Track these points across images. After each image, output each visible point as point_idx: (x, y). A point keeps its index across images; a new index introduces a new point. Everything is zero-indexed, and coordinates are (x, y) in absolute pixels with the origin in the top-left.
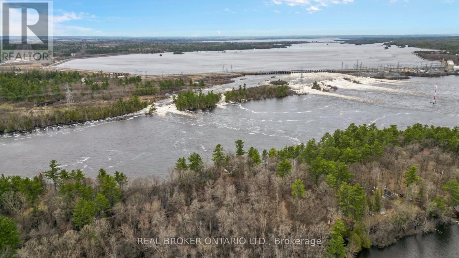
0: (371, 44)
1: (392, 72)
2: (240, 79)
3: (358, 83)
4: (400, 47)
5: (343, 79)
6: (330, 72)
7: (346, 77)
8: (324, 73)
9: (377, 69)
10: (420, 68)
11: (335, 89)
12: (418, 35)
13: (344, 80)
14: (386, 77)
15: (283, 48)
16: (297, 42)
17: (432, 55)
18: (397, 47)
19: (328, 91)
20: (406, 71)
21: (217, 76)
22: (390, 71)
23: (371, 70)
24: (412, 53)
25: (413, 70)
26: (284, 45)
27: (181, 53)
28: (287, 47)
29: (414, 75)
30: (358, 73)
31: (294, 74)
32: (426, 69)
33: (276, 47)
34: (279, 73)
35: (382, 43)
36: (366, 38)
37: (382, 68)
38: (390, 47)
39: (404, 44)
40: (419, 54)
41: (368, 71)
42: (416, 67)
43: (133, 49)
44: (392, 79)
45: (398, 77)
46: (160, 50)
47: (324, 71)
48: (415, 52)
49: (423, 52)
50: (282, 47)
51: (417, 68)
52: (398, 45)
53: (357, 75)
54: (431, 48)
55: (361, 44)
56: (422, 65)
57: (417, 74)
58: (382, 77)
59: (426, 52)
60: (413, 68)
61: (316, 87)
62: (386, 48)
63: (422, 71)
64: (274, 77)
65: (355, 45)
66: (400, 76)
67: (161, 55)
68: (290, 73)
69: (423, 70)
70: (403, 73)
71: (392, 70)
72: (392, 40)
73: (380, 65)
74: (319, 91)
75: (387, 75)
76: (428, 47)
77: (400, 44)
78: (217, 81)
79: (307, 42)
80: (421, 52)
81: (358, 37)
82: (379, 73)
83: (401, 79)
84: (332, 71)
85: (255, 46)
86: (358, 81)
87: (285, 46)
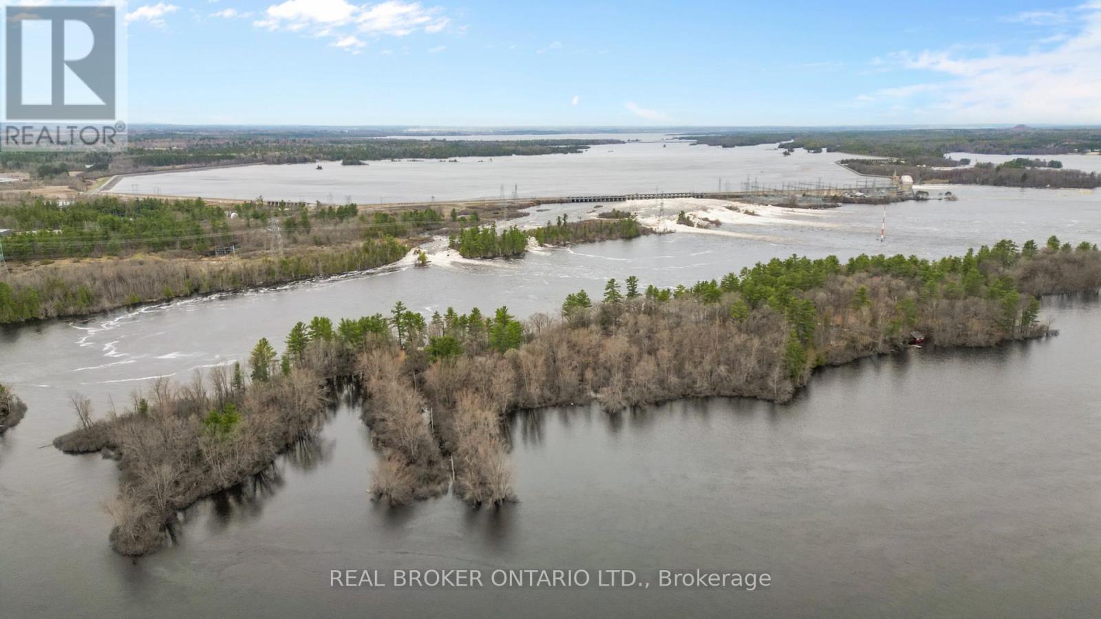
0: (754, 145)
1: (808, 196)
2: (538, 211)
3: (753, 214)
4: (813, 151)
5: (724, 209)
6: (698, 197)
7: (730, 206)
8: (687, 199)
9: (782, 191)
10: (855, 189)
11: (717, 224)
12: (843, 128)
13: (728, 210)
14: (801, 204)
15: (574, 154)
16: (597, 140)
17: (875, 167)
18: (806, 151)
19: (706, 227)
20: (833, 194)
21: (487, 205)
22: (804, 195)
23: (772, 194)
24: (837, 163)
25: (844, 193)
26: (575, 147)
27: (360, 164)
28: (581, 152)
29: (846, 201)
30: (749, 199)
31: (631, 201)
32: (866, 191)
33: (558, 152)
34: (603, 199)
35: (775, 143)
36: (739, 133)
37: (790, 188)
38: (793, 151)
39: (818, 146)
40: (851, 165)
41: (766, 196)
42: (848, 187)
43: (242, 155)
44: (810, 207)
45: (819, 204)
46: (307, 156)
47: (687, 196)
48: (843, 162)
49: (857, 161)
50: (572, 152)
51: (851, 190)
52: (809, 149)
53: (749, 202)
54: (871, 153)
55: (733, 146)
56: (859, 183)
57: (852, 199)
58: (792, 204)
59: (863, 162)
60: (844, 189)
61: (684, 220)
62: (786, 154)
63: (859, 194)
64: (599, 206)
65: (721, 147)
66: (823, 203)
67: (319, 168)
68: (624, 199)
69: (861, 192)
70: (826, 197)
71: (809, 193)
72: (793, 137)
73: (786, 184)
74: (690, 227)
75: (800, 201)
76: (867, 152)
77: (812, 145)
78: (497, 213)
79: (618, 142)
80: (852, 161)
81: (722, 131)
82: (786, 197)
83: (826, 207)
84: (701, 196)
85: (513, 148)
86: (754, 212)
87: (578, 150)
